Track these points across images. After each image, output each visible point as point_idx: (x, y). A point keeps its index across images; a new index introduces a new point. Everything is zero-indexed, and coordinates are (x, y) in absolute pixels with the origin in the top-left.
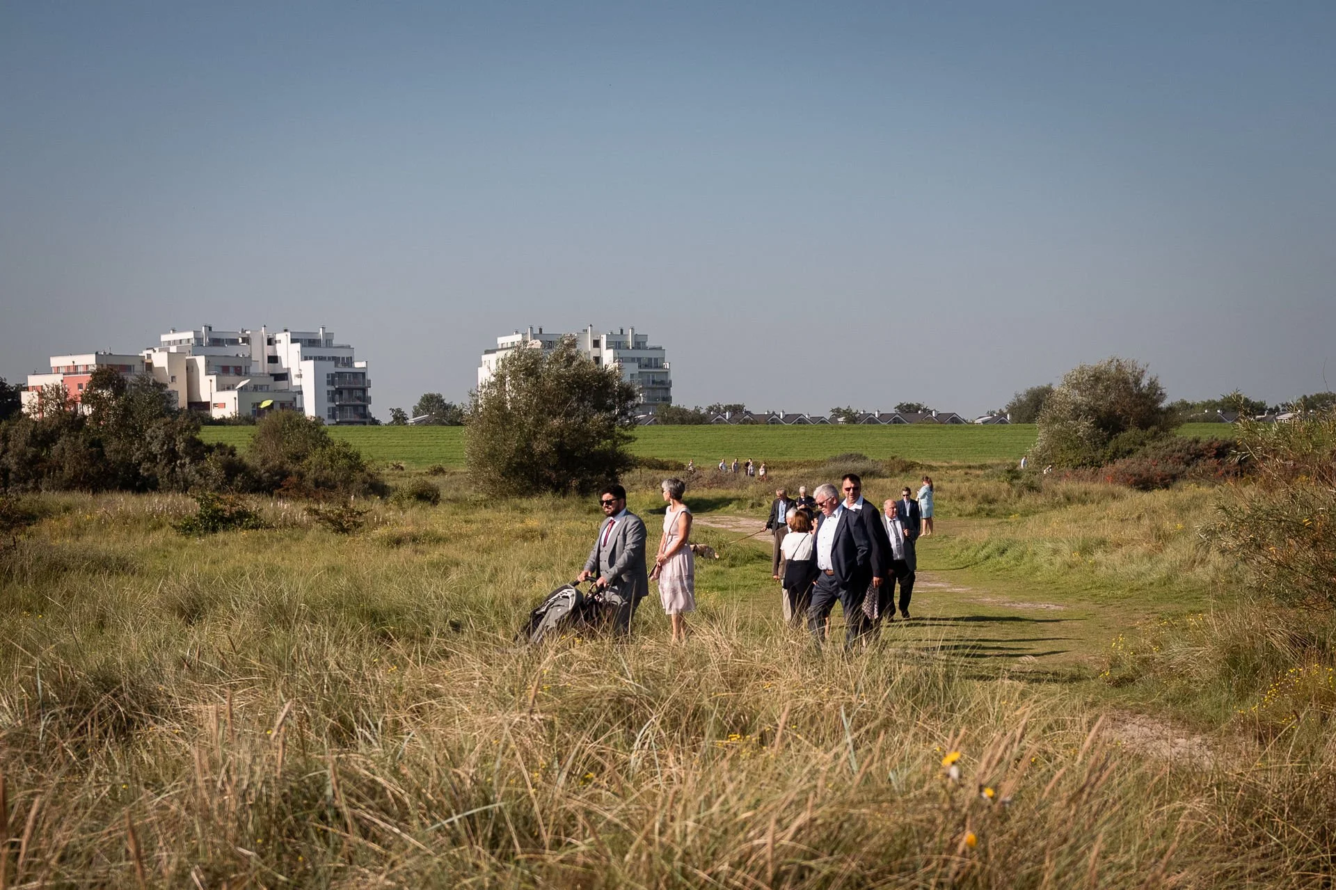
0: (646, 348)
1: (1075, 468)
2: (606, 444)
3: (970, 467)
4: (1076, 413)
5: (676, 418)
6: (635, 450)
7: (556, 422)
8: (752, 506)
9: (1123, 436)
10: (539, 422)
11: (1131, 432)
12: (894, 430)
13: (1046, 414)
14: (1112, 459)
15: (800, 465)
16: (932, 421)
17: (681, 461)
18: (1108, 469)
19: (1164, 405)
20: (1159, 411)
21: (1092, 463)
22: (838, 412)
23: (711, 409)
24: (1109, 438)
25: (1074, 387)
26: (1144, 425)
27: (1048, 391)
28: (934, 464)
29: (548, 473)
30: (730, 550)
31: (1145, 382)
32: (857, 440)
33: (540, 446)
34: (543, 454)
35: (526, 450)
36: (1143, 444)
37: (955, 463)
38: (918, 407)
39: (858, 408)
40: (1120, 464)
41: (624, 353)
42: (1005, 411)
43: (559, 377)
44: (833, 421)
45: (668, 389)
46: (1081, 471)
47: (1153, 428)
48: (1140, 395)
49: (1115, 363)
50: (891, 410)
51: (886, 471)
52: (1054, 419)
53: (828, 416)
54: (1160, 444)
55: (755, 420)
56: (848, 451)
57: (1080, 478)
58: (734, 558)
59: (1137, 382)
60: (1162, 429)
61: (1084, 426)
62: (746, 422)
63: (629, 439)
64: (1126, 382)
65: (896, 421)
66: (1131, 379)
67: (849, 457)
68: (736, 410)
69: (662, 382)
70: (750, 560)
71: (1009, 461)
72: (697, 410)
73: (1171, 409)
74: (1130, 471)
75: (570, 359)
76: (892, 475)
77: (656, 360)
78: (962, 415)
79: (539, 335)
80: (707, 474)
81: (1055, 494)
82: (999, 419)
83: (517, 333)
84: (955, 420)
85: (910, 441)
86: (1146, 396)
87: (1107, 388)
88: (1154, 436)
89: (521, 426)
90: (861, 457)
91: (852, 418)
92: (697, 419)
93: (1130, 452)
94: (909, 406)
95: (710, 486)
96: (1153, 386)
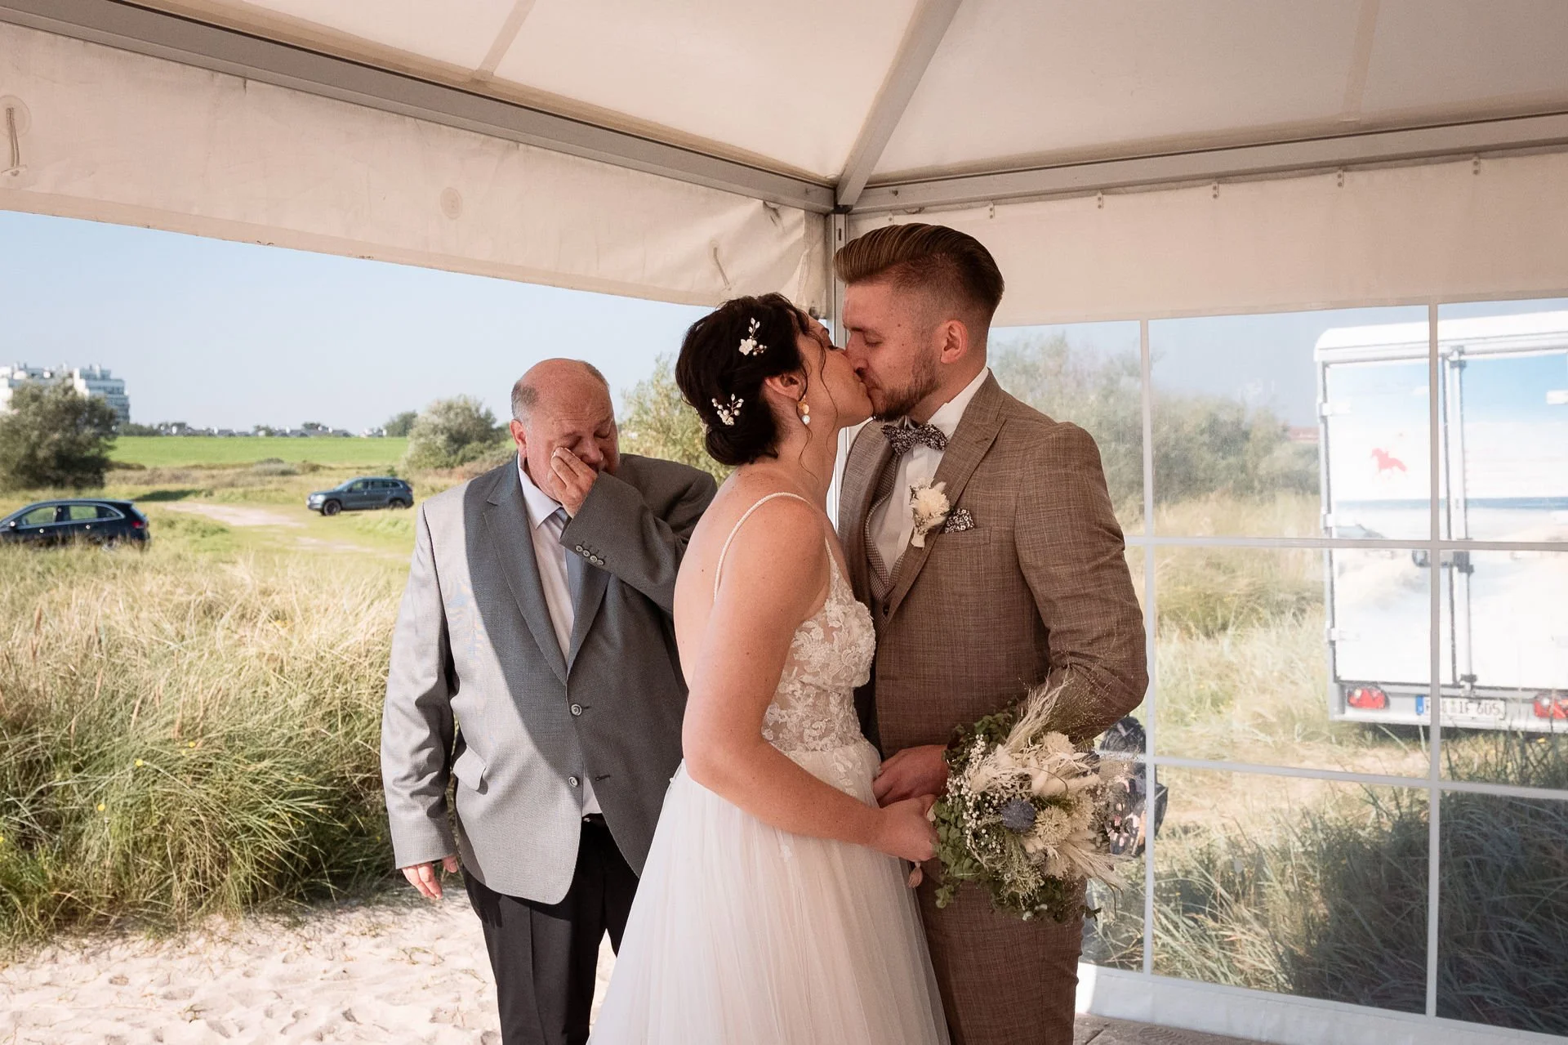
0: (110, 380)
1: (436, 468)
2: (93, 451)
3: (359, 468)
4: (435, 430)
5: (136, 431)
6: (113, 456)
7: (56, 436)
8: (206, 496)
9: (468, 447)
10: (42, 436)
11: (475, 444)
12: (302, 440)
13: (413, 432)
14: (462, 462)
15: (234, 466)
16: (329, 435)
17: (142, 463)
18: (459, 470)
19: (495, 426)
20: (492, 430)
21: (447, 465)
22: (259, 428)
23: (161, 425)
24: (458, 449)
25: (435, 413)
26: (483, 439)
27: (414, 416)
28: (333, 466)
29: (49, 473)
30: (200, 525)
31: (483, 411)
32: (275, 448)
33: (42, 453)
34: (46, 460)
35: (32, 456)
36: (482, 453)
37: (348, 465)
38: (317, 426)
39: (275, 426)
40: (468, 466)
41: (93, 383)
42: (382, 428)
43: (57, 403)
44: (255, 434)
45: (127, 410)
46: (439, 470)
47: (489, 442)
48: (479, 418)
49: (462, 398)
50: (299, 427)
51: (299, 471)
52: (421, 435)
53: (251, 430)
54: (494, 453)
55: (195, 434)
56: (270, 457)
57: (440, 476)
58: (204, 531)
59: (477, 410)
60: (495, 442)
61: (441, 440)
62: (189, 435)
63: (111, 448)
64: (469, 410)
65: (303, 435)
66: (473, 409)
67: (270, 461)
68: (180, 426)
69: (124, 405)
70: (214, 533)
71: (388, 463)
72: (151, 427)
73: (500, 429)
74: (474, 471)
75: (66, 391)
76: (304, 473)
77: (118, 389)
78: (350, 430)
79: (25, 368)
80: (167, 473)
81: (423, 487)
82: (379, 434)
83: (6, 365)
84: (346, 435)
85: (312, 450)
86: (482, 420)
87: (457, 414)
88: (490, 447)
89: (27, 439)
90: (279, 461)
91: (270, 433)
92: (152, 433)
93: (474, 458)
94: (312, 424)
95: (170, 481)
96: (488, 415)
